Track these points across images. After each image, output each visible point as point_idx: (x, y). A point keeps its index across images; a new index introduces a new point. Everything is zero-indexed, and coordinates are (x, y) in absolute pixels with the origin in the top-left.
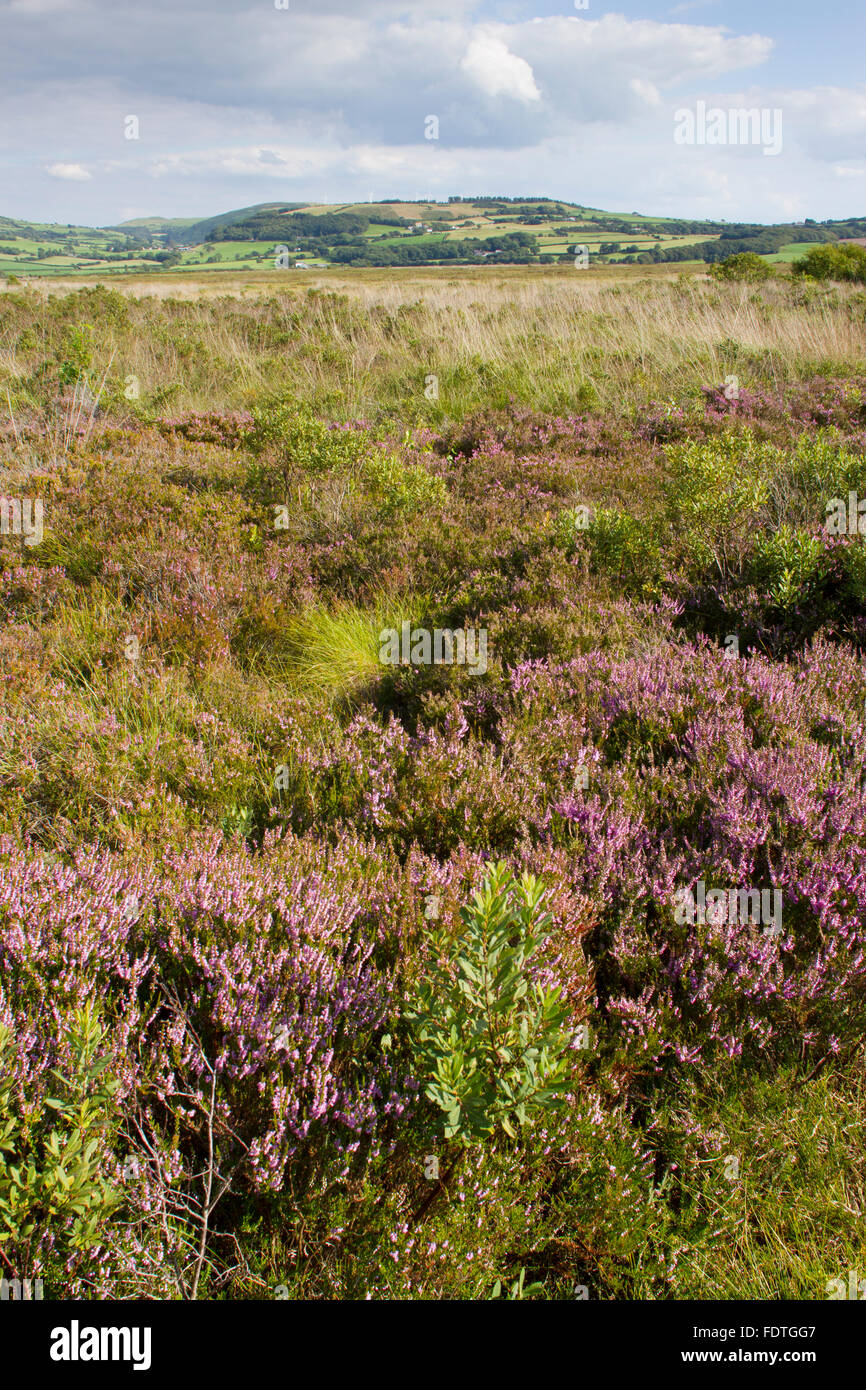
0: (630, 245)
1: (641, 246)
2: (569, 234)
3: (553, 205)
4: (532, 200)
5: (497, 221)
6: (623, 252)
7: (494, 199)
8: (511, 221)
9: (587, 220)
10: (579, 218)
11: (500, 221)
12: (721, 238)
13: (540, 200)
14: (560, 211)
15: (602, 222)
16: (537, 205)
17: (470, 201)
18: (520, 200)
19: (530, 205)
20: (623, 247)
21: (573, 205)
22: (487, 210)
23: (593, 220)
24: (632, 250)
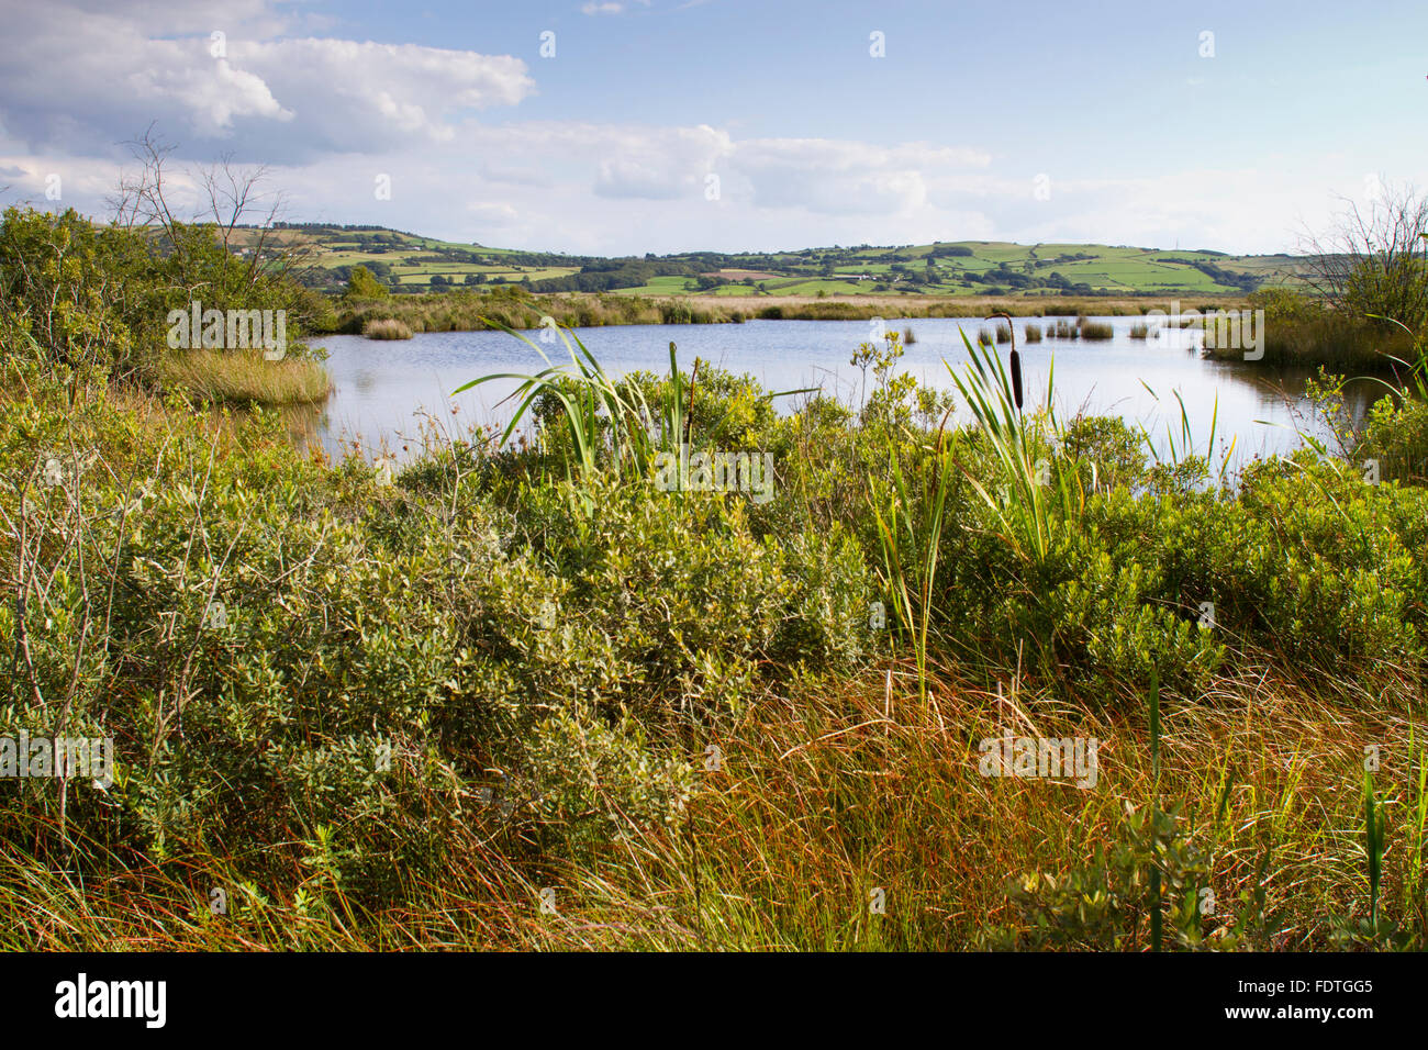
0: (497, 276)
1: (509, 277)
2: (422, 264)
3: (390, 234)
4: (365, 228)
5: (335, 250)
6: (490, 283)
7: (324, 226)
8: (353, 249)
9: (431, 250)
10: (423, 248)
11: (341, 249)
12: (583, 271)
13: (372, 228)
14: (398, 240)
15: (447, 251)
16: (373, 233)
17: (297, 227)
18: (352, 228)
19: (366, 233)
20: (490, 278)
21: (409, 235)
22: (320, 237)
23: (437, 250)
24: (500, 281)
